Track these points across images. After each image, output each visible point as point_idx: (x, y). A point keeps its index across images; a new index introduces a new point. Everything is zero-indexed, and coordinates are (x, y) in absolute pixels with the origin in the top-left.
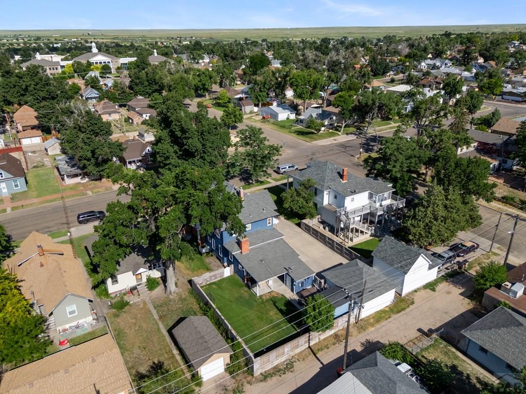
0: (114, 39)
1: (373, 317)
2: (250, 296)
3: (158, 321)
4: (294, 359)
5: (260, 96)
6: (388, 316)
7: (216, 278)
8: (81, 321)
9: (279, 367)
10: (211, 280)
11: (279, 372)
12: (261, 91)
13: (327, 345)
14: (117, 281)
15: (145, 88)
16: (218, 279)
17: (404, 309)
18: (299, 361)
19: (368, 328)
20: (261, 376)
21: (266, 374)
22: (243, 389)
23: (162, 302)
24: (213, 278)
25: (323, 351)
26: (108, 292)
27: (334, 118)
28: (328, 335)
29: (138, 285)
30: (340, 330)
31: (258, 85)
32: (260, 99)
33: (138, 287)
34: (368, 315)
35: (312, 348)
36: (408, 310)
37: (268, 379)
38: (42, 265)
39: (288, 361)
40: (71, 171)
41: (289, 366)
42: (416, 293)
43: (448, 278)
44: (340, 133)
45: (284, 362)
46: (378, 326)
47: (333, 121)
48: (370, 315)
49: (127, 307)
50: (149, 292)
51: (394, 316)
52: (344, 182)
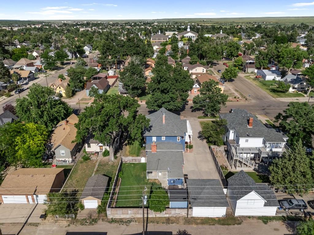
0: (215, 23)
1: (202, 220)
2: (144, 177)
3: (94, 172)
4: (134, 220)
5: (262, 63)
6: (213, 224)
7: (136, 162)
8: (67, 159)
9: (123, 220)
10: (132, 161)
11: (121, 222)
12: (264, 59)
13: (159, 221)
14: (90, 146)
15: (195, 52)
16: (137, 162)
17: (228, 224)
18: (136, 222)
19: (193, 224)
20: (111, 219)
21: (114, 220)
22: (98, 221)
23: (104, 163)
24: (134, 161)
25: (153, 224)
26: (85, 150)
27: (305, 84)
28: (163, 216)
29: (100, 152)
30: (173, 217)
31: (262, 55)
32: (262, 64)
33: (99, 153)
34: (199, 217)
35: (149, 219)
36: (232, 226)
37: (113, 223)
38: (64, 129)
39: (130, 219)
40: (122, 91)
41: (128, 222)
42: (249, 219)
43: (287, 220)
44: (305, 95)
45: (128, 218)
46: (200, 226)
47: (303, 86)
48: (200, 217)
49: (89, 160)
50: (103, 157)
51: (218, 226)
52: (250, 127)
